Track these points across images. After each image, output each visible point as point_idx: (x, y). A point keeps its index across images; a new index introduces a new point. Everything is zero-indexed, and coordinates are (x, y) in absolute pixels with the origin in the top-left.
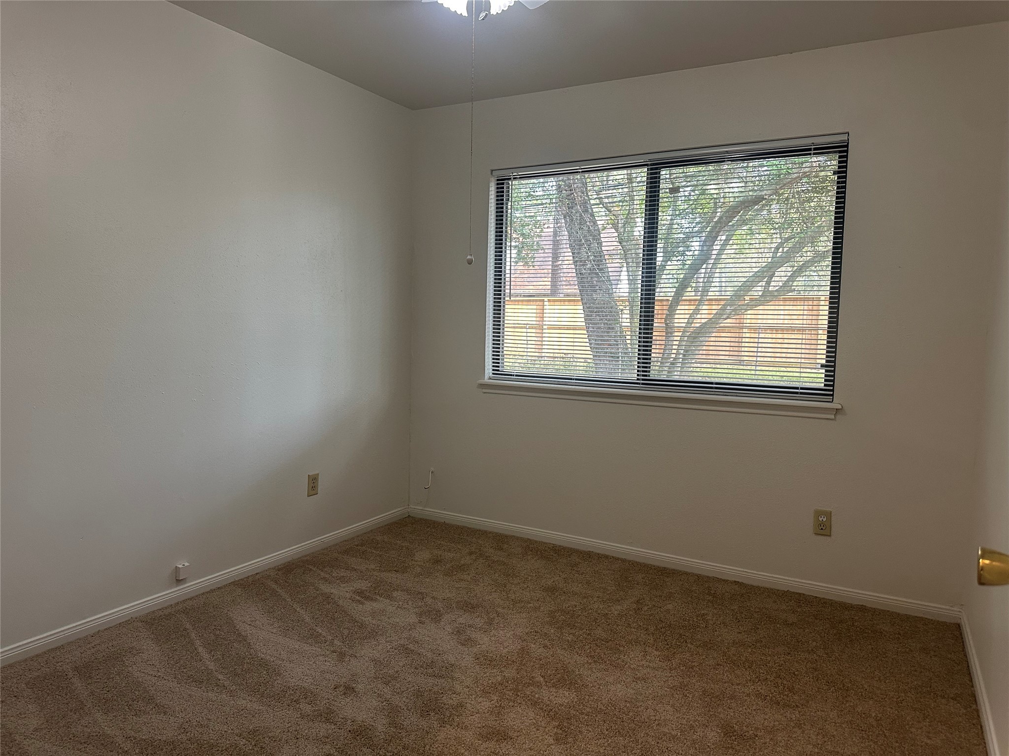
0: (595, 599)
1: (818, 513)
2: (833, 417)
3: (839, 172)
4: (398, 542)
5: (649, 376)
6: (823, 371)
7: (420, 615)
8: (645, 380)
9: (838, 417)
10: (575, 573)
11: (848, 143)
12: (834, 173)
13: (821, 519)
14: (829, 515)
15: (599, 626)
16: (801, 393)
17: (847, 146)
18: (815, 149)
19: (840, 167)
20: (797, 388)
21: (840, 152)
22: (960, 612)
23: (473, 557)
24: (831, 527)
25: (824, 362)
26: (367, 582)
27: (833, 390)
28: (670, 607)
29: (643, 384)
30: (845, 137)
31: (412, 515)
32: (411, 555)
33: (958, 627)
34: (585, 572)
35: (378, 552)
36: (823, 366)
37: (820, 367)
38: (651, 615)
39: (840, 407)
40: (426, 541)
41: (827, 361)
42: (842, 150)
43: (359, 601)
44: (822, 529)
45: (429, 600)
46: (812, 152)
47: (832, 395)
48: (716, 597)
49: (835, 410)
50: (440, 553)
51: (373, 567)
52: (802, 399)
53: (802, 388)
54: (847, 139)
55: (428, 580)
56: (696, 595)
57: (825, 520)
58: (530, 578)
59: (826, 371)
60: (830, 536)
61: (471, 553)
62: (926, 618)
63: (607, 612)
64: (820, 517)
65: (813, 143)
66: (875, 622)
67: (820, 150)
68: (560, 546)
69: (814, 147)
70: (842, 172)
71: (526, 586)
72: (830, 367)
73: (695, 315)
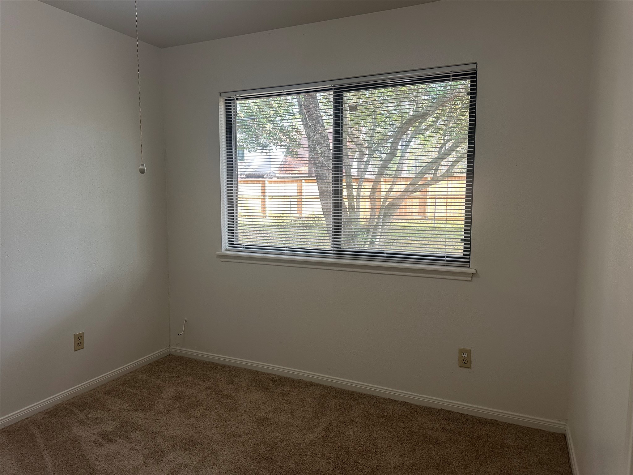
0: (294, 429)
1: (461, 351)
2: (470, 279)
3: (471, 93)
4: (153, 380)
5: (340, 248)
6: (463, 244)
7: (146, 456)
8: (337, 251)
9: (474, 279)
10: (285, 403)
11: (477, 71)
12: (468, 94)
13: (463, 356)
14: (469, 352)
15: (291, 457)
16: (447, 261)
17: (476, 73)
18: (453, 76)
19: (471, 90)
20: (444, 257)
21: (472, 78)
22: (565, 425)
23: (208, 392)
24: (471, 362)
25: (463, 237)
26: (115, 422)
27: (469, 259)
28: (351, 432)
29: (335, 254)
30: (474, 66)
31: (172, 354)
32: (159, 393)
33: (564, 437)
34: (292, 401)
35: (134, 391)
36: (462, 240)
37: (460, 241)
38: (334, 442)
39: (474, 272)
40: (175, 378)
41: (465, 237)
42: (472, 76)
43: (100, 443)
44: (464, 363)
45: (159, 439)
46: (451, 78)
47: (469, 262)
48: (388, 419)
49: (472, 274)
50: (183, 389)
51: (124, 406)
52: (447, 265)
53: (447, 257)
54: (476, 68)
55: (164, 418)
56: (372, 418)
57: (466, 356)
58: (248, 410)
59: (465, 244)
60: (470, 368)
61: (207, 388)
62: (541, 430)
63: (300, 442)
64: (463, 354)
65: (451, 71)
66: (504, 436)
67: (458, 77)
68: (279, 376)
69: (452, 74)
70: (473, 93)
71: (242, 419)
72: (467, 241)
73: (389, 192)
